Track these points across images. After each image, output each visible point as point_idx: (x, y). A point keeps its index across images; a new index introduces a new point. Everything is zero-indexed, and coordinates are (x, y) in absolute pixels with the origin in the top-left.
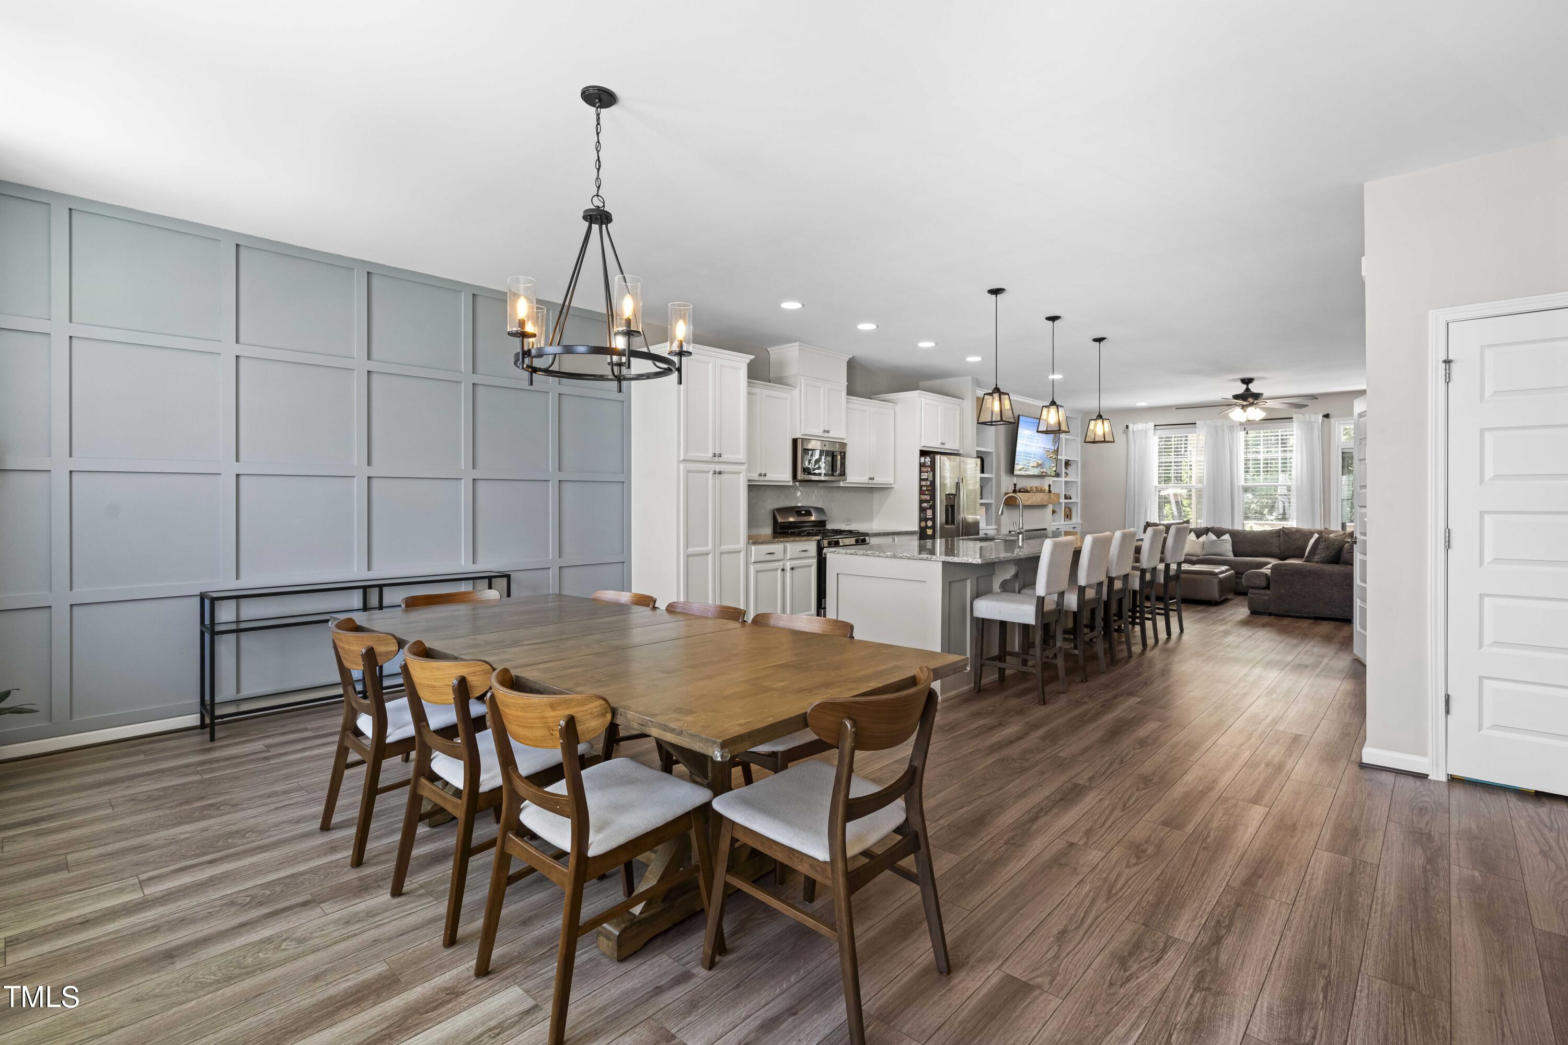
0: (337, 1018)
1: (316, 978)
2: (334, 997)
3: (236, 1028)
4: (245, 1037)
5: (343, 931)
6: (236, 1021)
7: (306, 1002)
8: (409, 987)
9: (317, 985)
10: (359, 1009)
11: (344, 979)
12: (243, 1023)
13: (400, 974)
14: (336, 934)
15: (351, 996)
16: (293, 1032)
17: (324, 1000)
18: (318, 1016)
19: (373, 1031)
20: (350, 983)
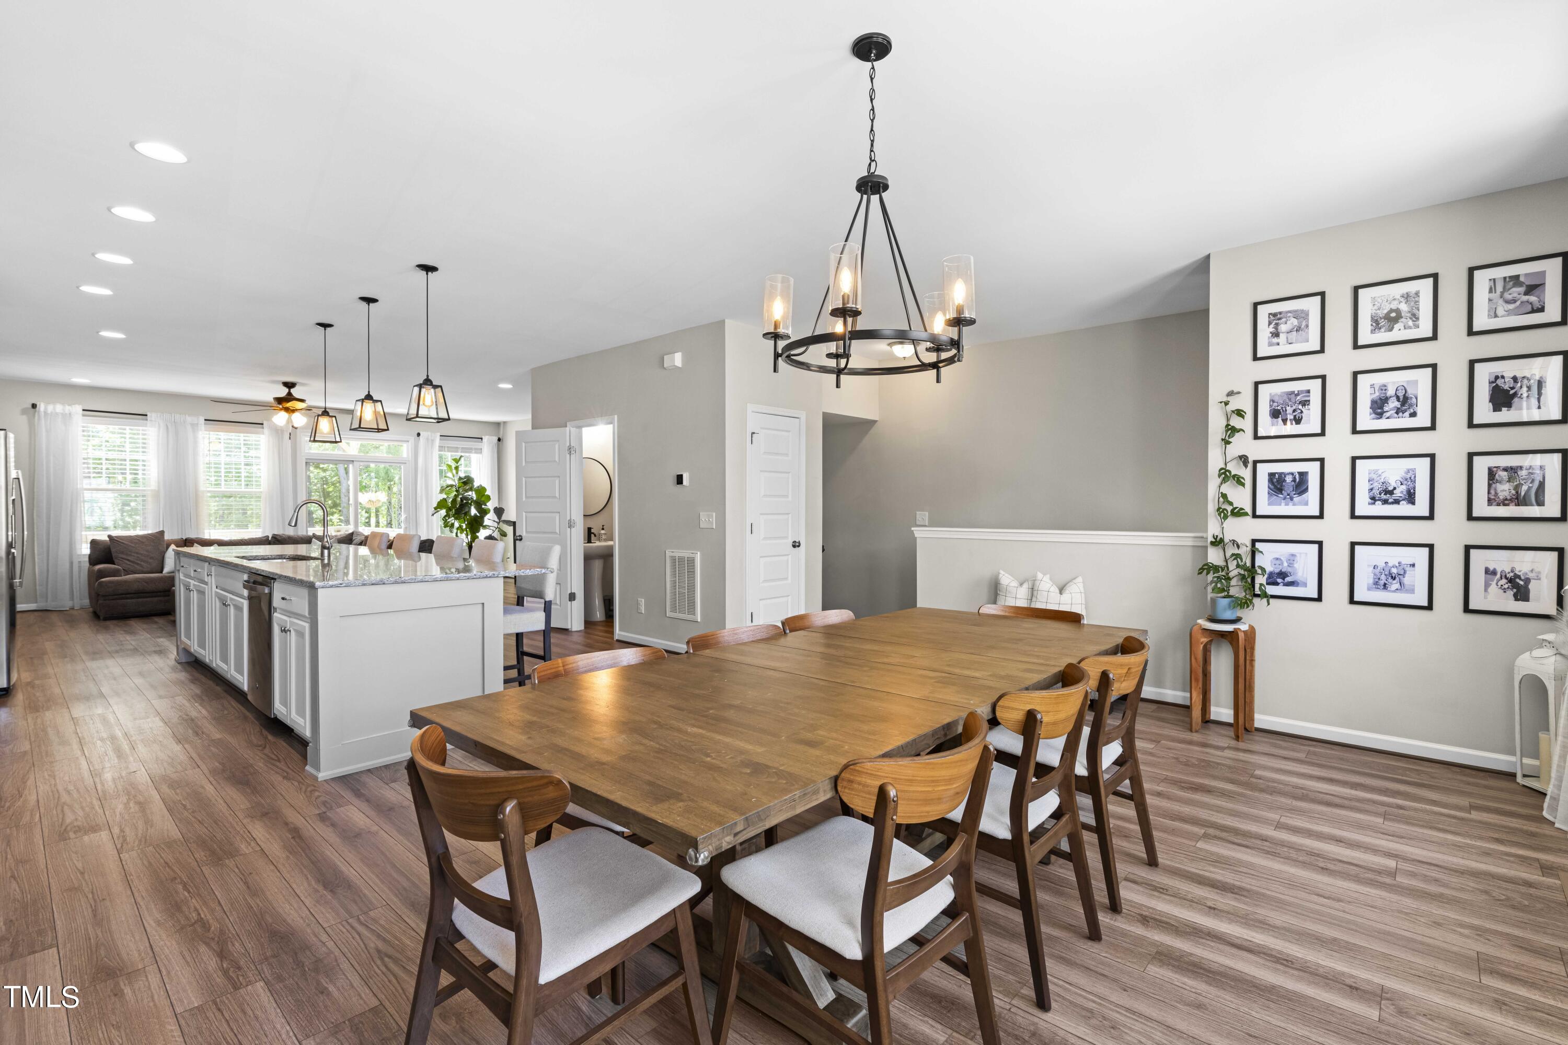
0: (1222, 969)
1: (1200, 1006)
2: (1206, 982)
3: (1290, 1027)
4: (1290, 1013)
5: (1129, 1022)
6: (1286, 1032)
7: (1227, 997)
8: (1159, 944)
9: (1206, 1001)
10: (1203, 961)
11: (1184, 986)
12: (1283, 1025)
13: (1150, 955)
14: (1138, 1026)
15: (1196, 972)
16: (1256, 987)
17: (1214, 987)
18: (1231, 981)
19: (1213, 944)
20: (1186, 980)
